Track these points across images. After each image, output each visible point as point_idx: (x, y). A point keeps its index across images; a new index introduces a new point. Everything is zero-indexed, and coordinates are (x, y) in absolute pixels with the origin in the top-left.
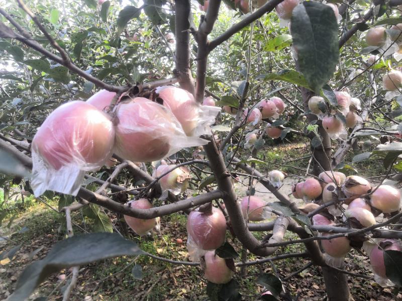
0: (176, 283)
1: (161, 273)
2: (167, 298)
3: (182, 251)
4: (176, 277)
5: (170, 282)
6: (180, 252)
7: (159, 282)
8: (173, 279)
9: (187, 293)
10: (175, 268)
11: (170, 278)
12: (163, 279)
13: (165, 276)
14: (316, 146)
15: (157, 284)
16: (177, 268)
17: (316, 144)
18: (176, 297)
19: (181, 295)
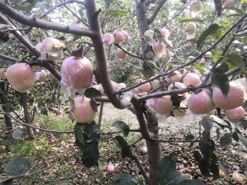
0: (49, 166)
1: (38, 160)
2: (42, 176)
3: (54, 147)
4: (49, 162)
5: (44, 166)
6: (53, 148)
7: (36, 166)
8: (47, 164)
9: (56, 172)
10: (48, 157)
11: (44, 163)
12: (39, 164)
13: (41, 162)
14: (149, 57)
15: (34, 168)
16: (50, 157)
17: (149, 56)
18: (48, 175)
19: (52, 173)
